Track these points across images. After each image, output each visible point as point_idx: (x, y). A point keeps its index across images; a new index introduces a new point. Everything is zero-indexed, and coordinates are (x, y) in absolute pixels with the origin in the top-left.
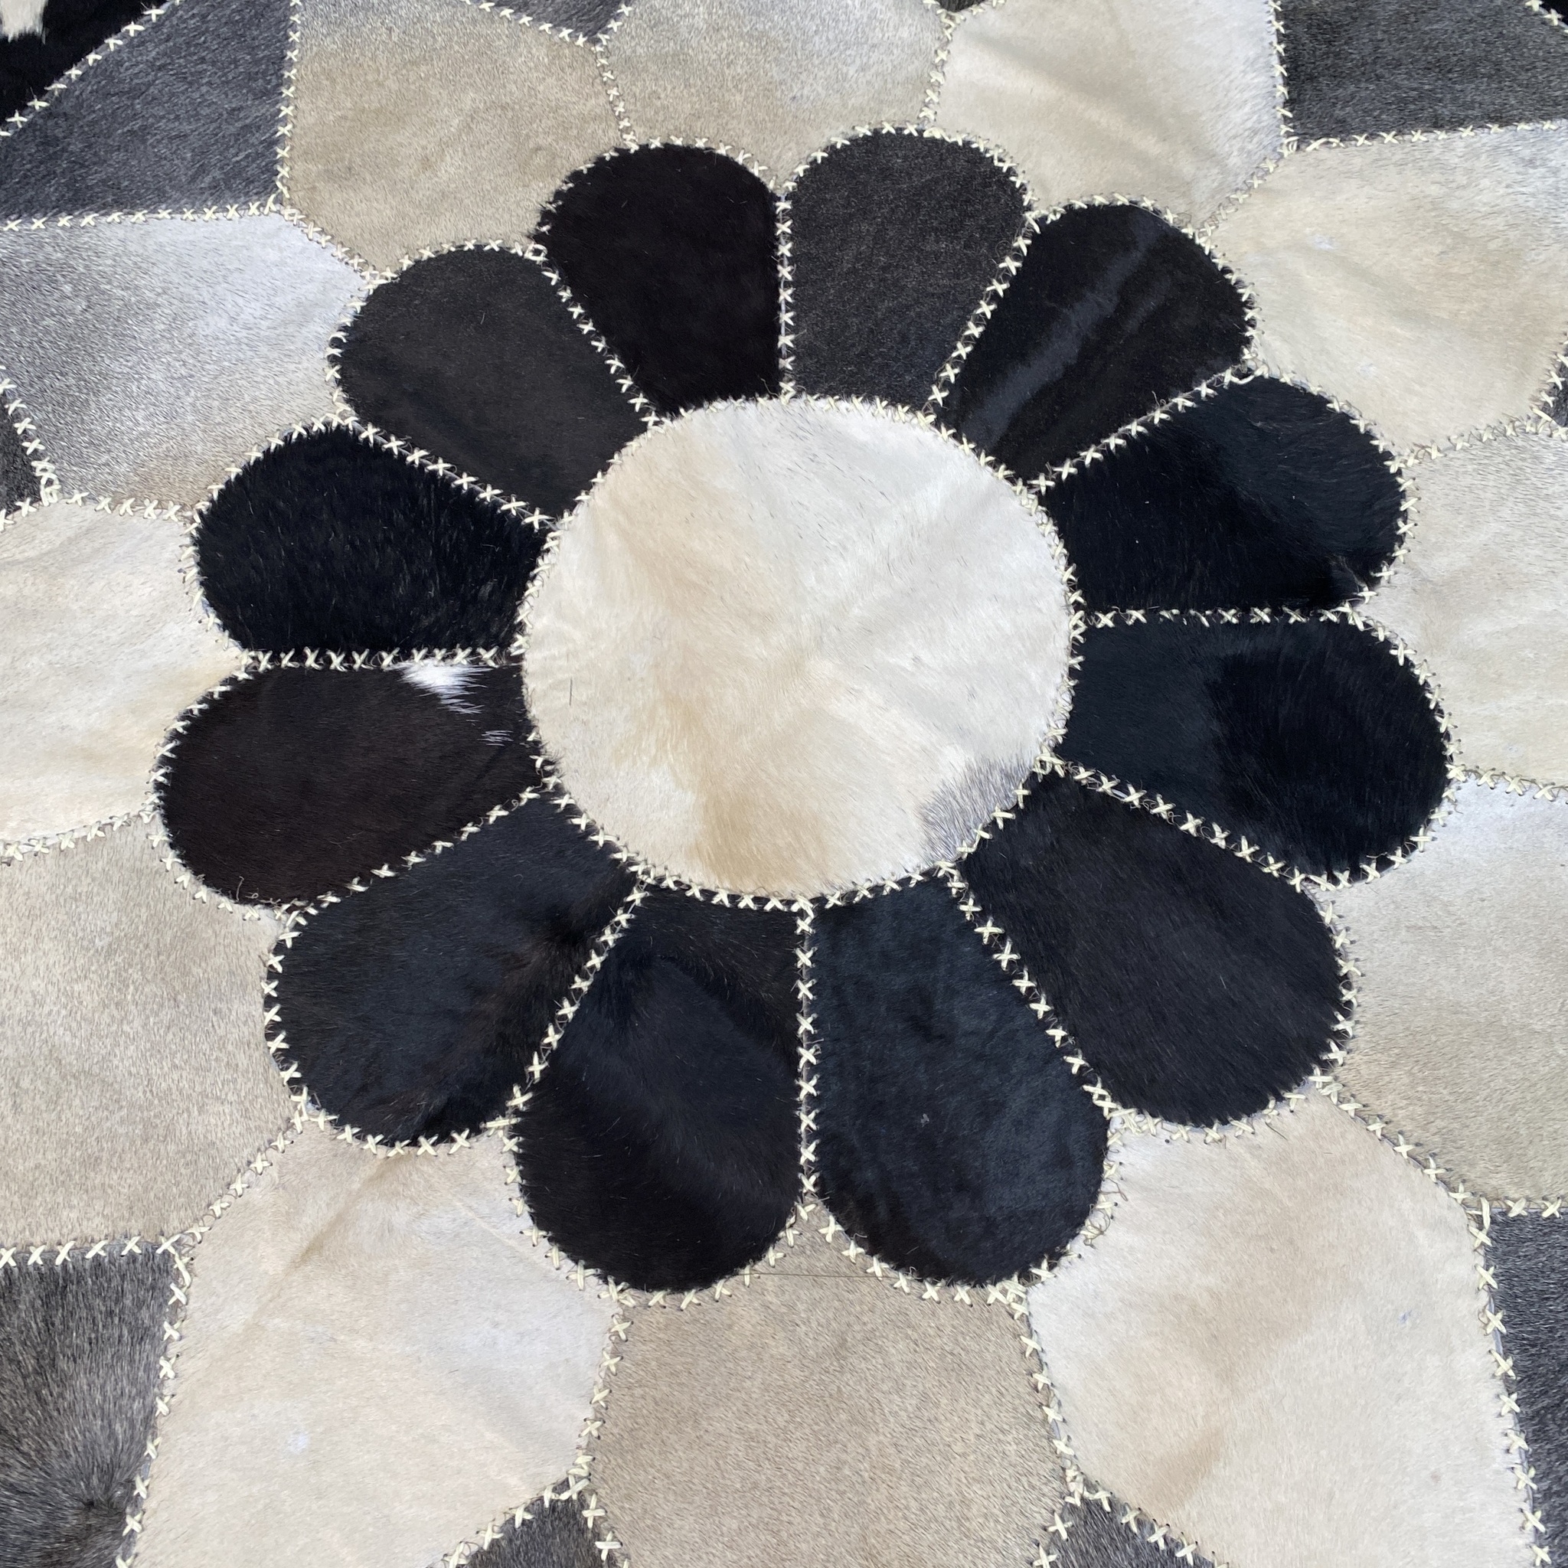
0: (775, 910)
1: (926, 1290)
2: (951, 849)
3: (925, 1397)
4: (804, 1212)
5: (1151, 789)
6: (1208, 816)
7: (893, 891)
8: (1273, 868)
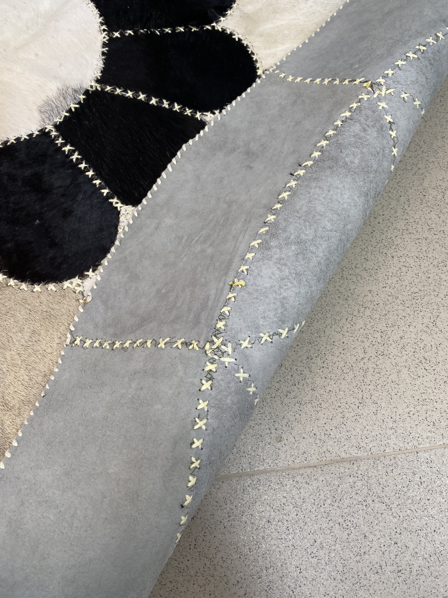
1: (34, 288)
2: (52, 120)
3: (34, 332)
5: (136, 90)
6: (161, 97)
7: (25, 139)
8: (188, 112)
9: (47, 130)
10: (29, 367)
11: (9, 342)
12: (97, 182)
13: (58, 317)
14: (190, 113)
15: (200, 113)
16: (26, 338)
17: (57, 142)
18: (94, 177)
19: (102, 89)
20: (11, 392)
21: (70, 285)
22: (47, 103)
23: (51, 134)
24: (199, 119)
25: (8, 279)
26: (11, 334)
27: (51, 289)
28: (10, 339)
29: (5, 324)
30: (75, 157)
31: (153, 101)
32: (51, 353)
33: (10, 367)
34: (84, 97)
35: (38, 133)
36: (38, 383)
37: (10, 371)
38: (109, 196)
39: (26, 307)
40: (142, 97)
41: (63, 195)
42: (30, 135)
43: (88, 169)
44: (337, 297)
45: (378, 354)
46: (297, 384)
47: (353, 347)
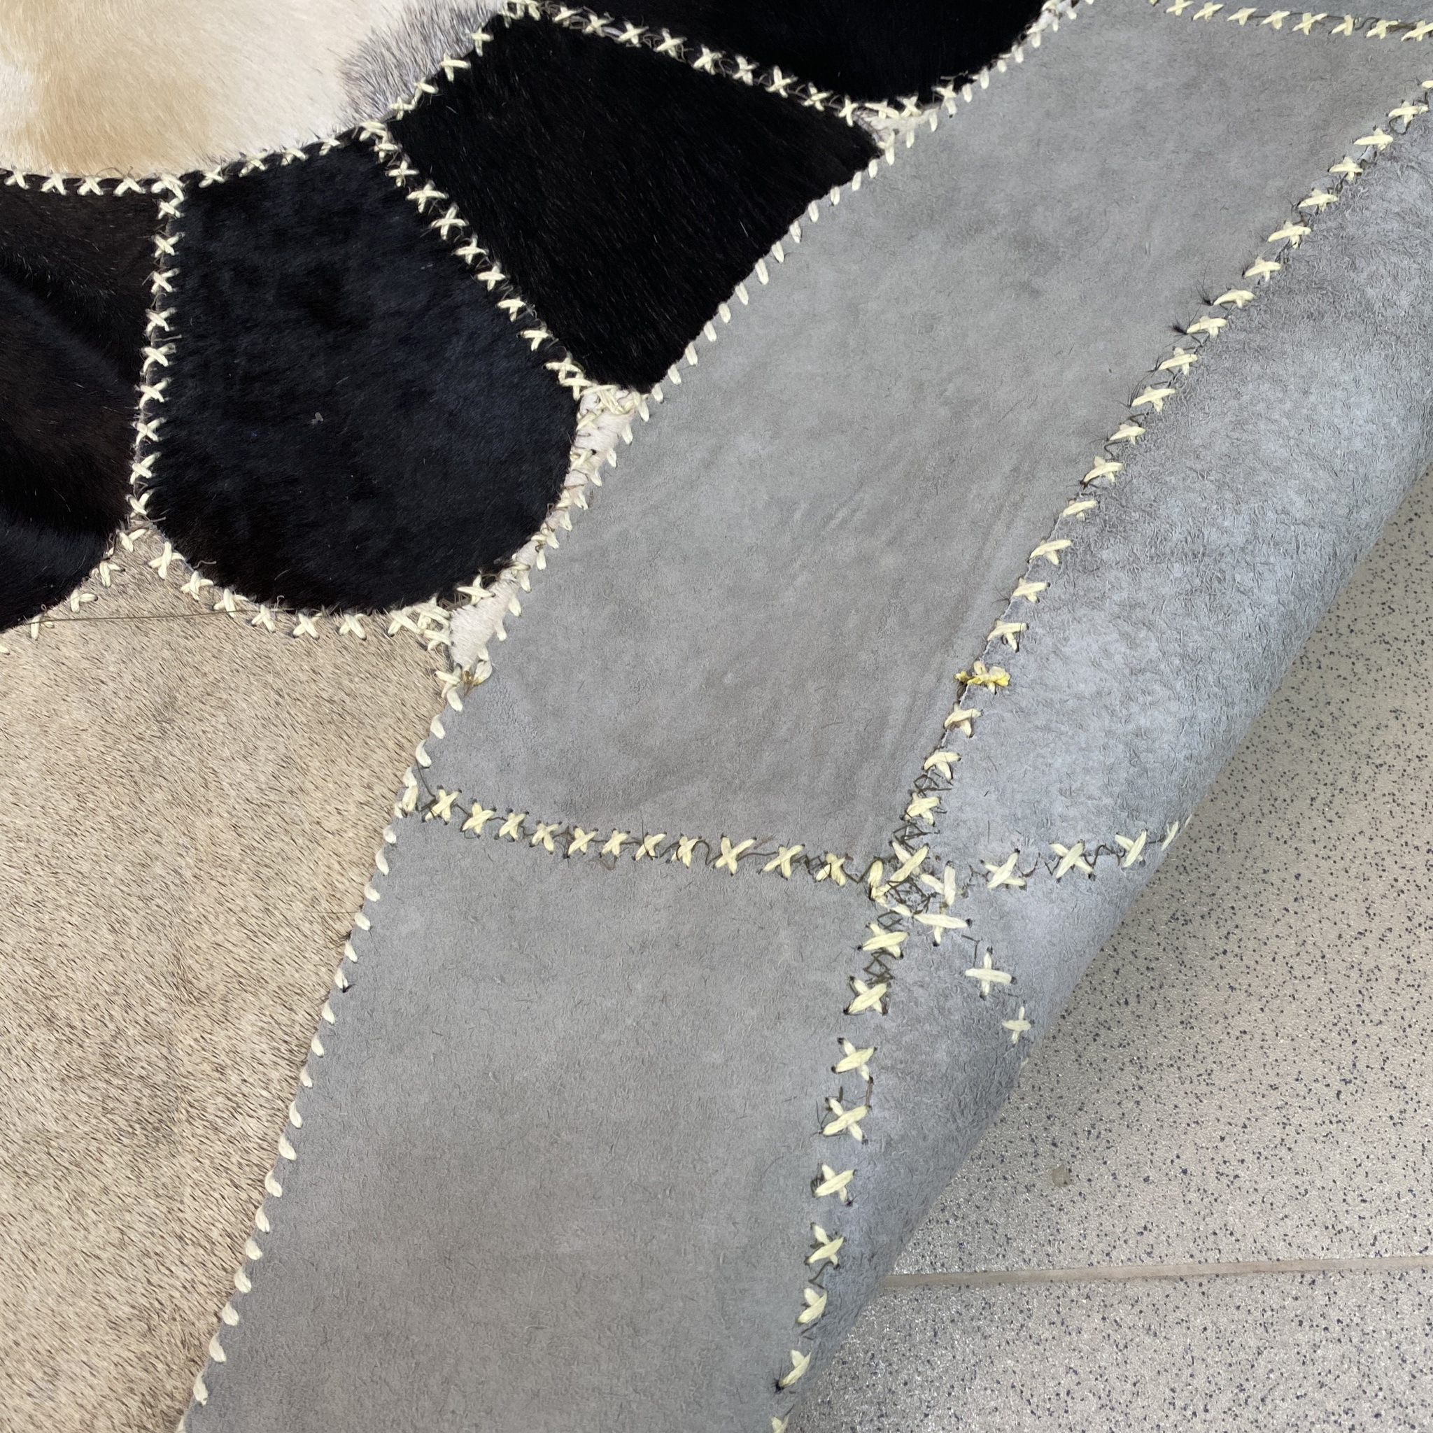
0: (130, 192)
1: (298, 623)
2: (381, 106)
3: (287, 762)
4: (127, 541)
5: (652, 22)
6: (729, 48)
7: (295, 159)
8: (816, 99)
9: (364, 136)
10: (265, 871)
11: (206, 787)
12: (513, 305)
13: (367, 721)
14: (822, 101)
15: (855, 105)
16: (262, 778)
17: (394, 173)
18: (503, 288)
19: (544, 14)
20: (203, 946)
21: (409, 624)
22: (370, 52)
23: (376, 149)
24: (850, 122)
25: (216, 591)
26: (213, 763)
27: (351, 633)
28: (211, 778)
29: (198, 730)
30: (448, 221)
31: (706, 60)
32: (338, 833)
33: (206, 867)
34: (487, 37)
35: (335, 143)
36: (289, 924)
37: (205, 878)
38: (550, 351)
39: (266, 684)
40: (669, 44)
41: (404, 341)
42: (312, 149)
43: (485, 262)
44: (1281, 723)
45: (1416, 922)
46: (1132, 1001)
47: (1331, 892)
